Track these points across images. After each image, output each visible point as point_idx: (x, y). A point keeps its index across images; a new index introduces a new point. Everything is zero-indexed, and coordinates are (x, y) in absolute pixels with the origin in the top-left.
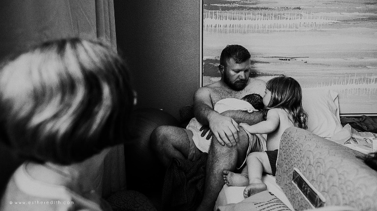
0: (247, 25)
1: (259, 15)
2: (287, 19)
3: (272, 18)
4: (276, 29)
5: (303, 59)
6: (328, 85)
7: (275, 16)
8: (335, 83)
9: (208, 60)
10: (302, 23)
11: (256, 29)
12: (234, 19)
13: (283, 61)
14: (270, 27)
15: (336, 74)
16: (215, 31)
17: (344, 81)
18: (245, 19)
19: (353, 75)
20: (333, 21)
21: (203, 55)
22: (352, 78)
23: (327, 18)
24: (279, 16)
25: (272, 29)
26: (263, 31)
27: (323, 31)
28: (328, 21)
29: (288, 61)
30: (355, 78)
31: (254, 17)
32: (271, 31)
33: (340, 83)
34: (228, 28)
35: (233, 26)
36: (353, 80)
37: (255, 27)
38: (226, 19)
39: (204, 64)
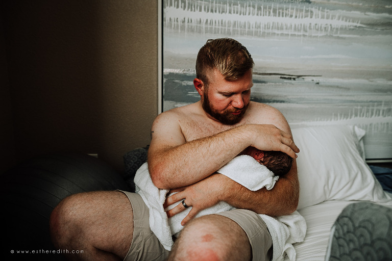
0: (232, 22)
1: (251, 8)
2: (291, 16)
3: (270, 13)
4: (276, 32)
5: (314, 78)
6: (347, 118)
7: (275, 11)
8: (356, 115)
9: (171, 74)
10: (313, 25)
11: (247, 30)
12: (212, 11)
13: (286, 81)
14: (267, 27)
15: (358, 102)
16: (183, 28)
17: (368, 111)
18: (230, 12)
19: (379, 103)
20: (355, 24)
21: (164, 67)
22: (379, 108)
23: (347, 19)
24: (281, 11)
25: (270, 31)
26: (256, 34)
27: (342, 38)
28: (347, 24)
29: (293, 81)
30: (383, 108)
31: (243, 10)
32: (269, 34)
33: (363, 116)
34: (204, 26)
35: (211, 23)
36: (379, 111)
37: (245, 26)
38: (200, 10)
39: (164, 81)
